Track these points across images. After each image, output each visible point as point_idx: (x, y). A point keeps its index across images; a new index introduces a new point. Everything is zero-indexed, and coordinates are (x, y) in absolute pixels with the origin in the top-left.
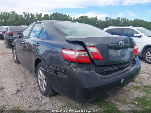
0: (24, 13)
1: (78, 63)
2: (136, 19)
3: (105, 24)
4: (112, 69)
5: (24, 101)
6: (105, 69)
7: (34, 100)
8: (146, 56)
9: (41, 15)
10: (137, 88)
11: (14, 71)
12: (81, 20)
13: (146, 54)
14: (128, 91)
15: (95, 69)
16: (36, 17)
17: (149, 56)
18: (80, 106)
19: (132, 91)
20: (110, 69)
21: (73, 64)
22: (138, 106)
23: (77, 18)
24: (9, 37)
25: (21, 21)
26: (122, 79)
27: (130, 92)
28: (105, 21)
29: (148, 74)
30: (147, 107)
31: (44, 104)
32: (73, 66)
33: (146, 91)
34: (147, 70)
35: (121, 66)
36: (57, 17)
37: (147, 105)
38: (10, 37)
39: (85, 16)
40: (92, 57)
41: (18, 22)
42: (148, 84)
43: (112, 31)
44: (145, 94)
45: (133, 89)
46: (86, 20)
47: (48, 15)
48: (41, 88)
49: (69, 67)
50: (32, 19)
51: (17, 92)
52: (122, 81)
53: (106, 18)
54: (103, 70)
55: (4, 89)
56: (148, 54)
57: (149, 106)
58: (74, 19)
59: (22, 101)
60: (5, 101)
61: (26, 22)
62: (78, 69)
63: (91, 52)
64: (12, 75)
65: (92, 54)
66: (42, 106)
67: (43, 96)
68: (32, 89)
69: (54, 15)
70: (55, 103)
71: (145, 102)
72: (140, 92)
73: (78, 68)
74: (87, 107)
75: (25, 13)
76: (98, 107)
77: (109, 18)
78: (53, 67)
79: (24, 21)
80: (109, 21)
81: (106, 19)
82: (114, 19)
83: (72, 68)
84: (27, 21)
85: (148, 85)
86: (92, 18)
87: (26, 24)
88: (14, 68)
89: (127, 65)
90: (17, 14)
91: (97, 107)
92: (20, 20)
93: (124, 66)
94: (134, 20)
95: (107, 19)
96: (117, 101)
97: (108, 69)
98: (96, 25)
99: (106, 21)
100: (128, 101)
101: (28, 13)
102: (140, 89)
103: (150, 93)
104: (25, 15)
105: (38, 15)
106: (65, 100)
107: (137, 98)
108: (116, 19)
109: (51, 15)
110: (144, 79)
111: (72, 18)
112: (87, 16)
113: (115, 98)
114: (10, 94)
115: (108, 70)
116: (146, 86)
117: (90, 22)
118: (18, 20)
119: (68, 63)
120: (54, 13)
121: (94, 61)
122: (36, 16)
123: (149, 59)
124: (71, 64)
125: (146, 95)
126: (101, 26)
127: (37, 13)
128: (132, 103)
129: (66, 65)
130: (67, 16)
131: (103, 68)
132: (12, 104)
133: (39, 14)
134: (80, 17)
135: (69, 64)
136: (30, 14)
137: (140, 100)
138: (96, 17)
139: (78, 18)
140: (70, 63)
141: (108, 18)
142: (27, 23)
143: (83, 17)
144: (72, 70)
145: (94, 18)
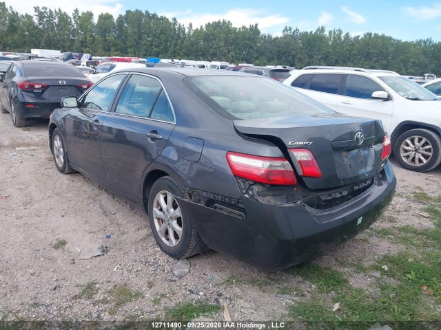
0: (37, 9)
1: (269, 186)
2: (370, 34)
3: (283, 48)
4: (339, 196)
5: (129, 271)
6: (324, 197)
7: (154, 269)
8: (401, 150)
9: (90, 15)
10: (384, 233)
11: (69, 195)
12: (213, 35)
13: (402, 146)
14: (365, 240)
15: (304, 197)
16: (73, 22)
17: (410, 151)
18: (263, 279)
19: (374, 240)
20: (333, 195)
21: (256, 188)
22: (391, 274)
23: (199, 28)
24: (23, 97)
25: (27, 33)
26: (360, 217)
27: (369, 243)
28: (281, 37)
29: (407, 197)
30: (409, 276)
31: (180, 277)
32: (258, 193)
33: (404, 240)
34: (403, 187)
35: (356, 188)
36: (139, 24)
37: (410, 273)
38: (25, 96)
39: (224, 22)
40: (300, 173)
41: (16, 36)
42: (409, 222)
43: (314, 80)
44: (402, 247)
45: (375, 237)
46: (227, 35)
47: (111, 17)
48: (164, 239)
49: (247, 193)
50: (61, 30)
51: (103, 251)
52: (360, 221)
53: (286, 29)
54: (319, 197)
55: (67, 245)
56: (408, 145)
57: (413, 273)
58: (189, 32)
59: (125, 272)
60: (83, 272)
61: (43, 37)
62: (267, 198)
63: (299, 161)
64: (69, 207)
65: (301, 165)
66: (175, 280)
67: (171, 260)
68: (136, 242)
69: (130, 16)
70: (204, 274)
71: (404, 265)
72: (393, 243)
73: (269, 195)
74: (279, 280)
75: (40, 9)
76: (304, 279)
77: (292, 31)
78: (204, 193)
79: (37, 33)
80: (292, 36)
81: (284, 31)
82: (309, 31)
83: (257, 197)
84: (46, 34)
85: (408, 226)
86: (243, 27)
87: (43, 44)
88: (64, 187)
89: (368, 182)
90: (13, 12)
91: (301, 279)
92: (23, 31)
93: (361, 186)
94: (365, 36)
95: (289, 33)
96: (343, 264)
97: (330, 196)
98: (255, 48)
99: (285, 37)
100: (366, 265)
101: (48, 10)
102: (390, 236)
103: (413, 245)
104: (41, 16)
105: (80, 15)
106: (223, 265)
107: (386, 257)
108: (313, 33)
109: (121, 16)
110: (399, 211)
111: (184, 28)
112: (229, 22)
113: (337, 259)
114: (88, 257)
115: (330, 198)
116: (405, 229)
117: (239, 40)
118: (19, 31)
119: (245, 186)
120: (128, 12)
121: (304, 179)
122: (74, 18)
123: (408, 157)
124: (252, 187)
125: (404, 249)
126: (271, 52)
127: (76, 11)
128: (377, 268)
129: (241, 189)
130: (171, 20)
131: (319, 194)
132: (105, 279)
133: (83, 13)
134: (208, 26)
135: (247, 187)
136: (56, 12)
137: (392, 262)
138: (256, 25)
139: (204, 27)
140: (251, 185)
141: (290, 29)
142: (46, 40)
143: (217, 25)
144: (257, 200)
145: (251, 28)
